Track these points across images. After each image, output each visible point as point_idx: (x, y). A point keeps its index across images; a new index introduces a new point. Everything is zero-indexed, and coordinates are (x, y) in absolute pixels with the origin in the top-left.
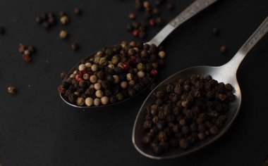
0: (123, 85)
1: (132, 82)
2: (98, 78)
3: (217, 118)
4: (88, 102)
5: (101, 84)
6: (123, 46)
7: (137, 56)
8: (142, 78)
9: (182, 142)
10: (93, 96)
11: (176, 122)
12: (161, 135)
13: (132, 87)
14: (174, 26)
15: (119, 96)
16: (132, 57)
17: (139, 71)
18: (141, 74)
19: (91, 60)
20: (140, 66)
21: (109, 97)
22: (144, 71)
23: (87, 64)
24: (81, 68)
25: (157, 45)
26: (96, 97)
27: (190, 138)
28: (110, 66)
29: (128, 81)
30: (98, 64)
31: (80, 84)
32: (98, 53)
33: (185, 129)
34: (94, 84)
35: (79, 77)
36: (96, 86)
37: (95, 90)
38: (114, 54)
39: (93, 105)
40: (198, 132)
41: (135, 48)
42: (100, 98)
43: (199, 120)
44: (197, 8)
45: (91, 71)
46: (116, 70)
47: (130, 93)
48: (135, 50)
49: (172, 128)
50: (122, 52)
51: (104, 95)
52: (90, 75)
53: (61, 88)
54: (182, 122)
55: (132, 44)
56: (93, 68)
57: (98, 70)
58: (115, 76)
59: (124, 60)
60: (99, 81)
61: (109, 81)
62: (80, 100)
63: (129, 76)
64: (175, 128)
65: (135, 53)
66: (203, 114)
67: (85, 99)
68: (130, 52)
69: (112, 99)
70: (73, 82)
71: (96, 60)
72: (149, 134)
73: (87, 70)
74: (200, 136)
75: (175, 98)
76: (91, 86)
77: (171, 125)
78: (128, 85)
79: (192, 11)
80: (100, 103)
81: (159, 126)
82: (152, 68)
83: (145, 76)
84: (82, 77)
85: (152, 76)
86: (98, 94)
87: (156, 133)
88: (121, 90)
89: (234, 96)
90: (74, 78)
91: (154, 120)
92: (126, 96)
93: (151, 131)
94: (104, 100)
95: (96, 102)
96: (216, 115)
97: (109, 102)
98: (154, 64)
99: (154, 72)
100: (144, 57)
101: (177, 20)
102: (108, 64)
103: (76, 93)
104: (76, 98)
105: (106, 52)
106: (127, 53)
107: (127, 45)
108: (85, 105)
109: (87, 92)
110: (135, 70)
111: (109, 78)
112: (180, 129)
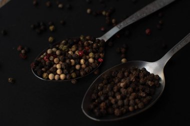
0: (78, 67)
1: (83, 66)
2: (60, 61)
3: (145, 97)
4: (51, 76)
5: (61, 65)
6: (81, 38)
7: (90, 47)
8: (91, 64)
9: (116, 111)
10: (55, 73)
11: (114, 97)
12: (102, 105)
13: (84, 69)
14: (119, 28)
15: (73, 75)
16: (87, 48)
17: (90, 58)
18: (91, 60)
19: (57, 46)
20: (91, 55)
21: (66, 75)
22: (94, 58)
23: (54, 49)
24: (49, 51)
25: (106, 41)
26: (57, 74)
27: (123, 109)
28: (70, 52)
29: (81, 65)
30: (61, 50)
31: (47, 63)
32: (63, 42)
33: (120, 103)
34: (56, 64)
35: (46, 58)
36: (58, 66)
37: (57, 69)
38: (74, 44)
39: (54, 79)
40: (129, 105)
41: (89, 41)
42: (59, 75)
43: (131, 98)
44: (138, 17)
45: (56, 54)
46: (74, 56)
47: (82, 73)
48: (89, 43)
49: (110, 100)
50: (80, 43)
51: (63, 73)
52: (55, 58)
53: (33, 64)
54: (118, 97)
55: (88, 38)
56: (58, 52)
57: (61, 54)
58: (72, 61)
59: (80, 49)
60: (61, 63)
61: (67, 64)
62: (45, 75)
63: (82, 61)
64: (113, 101)
65: (89, 44)
66: (135, 94)
67: (49, 74)
68: (85, 43)
69: (68, 77)
70: (42, 61)
71: (61, 47)
72: (94, 103)
73: (53, 54)
74: (130, 108)
75: (117, 81)
76: (55, 66)
77: (110, 98)
78: (81, 68)
79: (133, 19)
80: (59, 79)
81: (102, 98)
82: (100, 57)
83: (94, 62)
84: (49, 59)
85: (99, 63)
86: (58, 71)
87: (100, 103)
88: (75, 70)
89: (160, 84)
90: (43, 58)
91: (99, 93)
92: (78, 75)
93: (96, 101)
94: (62, 76)
95: (56, 77)
96: (144, 95)
97: (65, 79)
98: (101, 55)
99: (101, 60)
100: (95, 49)
101: (122, 24)
102: (69, 51)
103: (43, 69)
104: (43, 73)
105: (69, 41)
106: (83, 44)
107: (84, 38)
108: (48, 79)
109: (51, 69)
110: (87, 57)
111: (68, 61)
112: (116, 102)
